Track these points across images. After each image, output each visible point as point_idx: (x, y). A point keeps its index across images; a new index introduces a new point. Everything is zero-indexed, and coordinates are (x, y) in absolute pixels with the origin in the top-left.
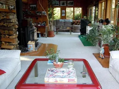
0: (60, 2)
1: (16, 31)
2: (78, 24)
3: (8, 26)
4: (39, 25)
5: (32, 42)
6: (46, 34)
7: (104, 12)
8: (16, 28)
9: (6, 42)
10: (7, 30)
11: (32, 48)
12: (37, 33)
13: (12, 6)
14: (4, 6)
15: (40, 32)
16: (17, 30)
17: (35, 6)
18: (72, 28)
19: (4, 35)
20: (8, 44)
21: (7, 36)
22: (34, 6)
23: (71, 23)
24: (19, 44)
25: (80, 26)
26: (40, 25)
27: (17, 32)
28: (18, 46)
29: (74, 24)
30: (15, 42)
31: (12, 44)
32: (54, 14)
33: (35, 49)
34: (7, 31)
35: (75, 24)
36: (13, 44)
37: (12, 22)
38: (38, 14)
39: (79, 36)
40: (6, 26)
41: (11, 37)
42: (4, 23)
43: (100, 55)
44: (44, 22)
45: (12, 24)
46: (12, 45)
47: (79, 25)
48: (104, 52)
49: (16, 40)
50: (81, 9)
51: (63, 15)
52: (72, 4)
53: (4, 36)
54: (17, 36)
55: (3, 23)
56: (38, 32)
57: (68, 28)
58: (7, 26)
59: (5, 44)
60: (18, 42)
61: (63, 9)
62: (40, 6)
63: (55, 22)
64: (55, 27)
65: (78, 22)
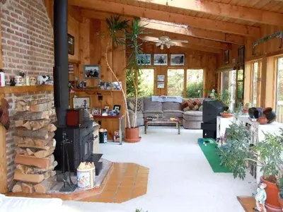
0: (152, 57)
1: (51, 138)
2: (196, 107)
3: (34, 129)
4: (105, 114)
5: (88, 166)
6: (120, 135)
7: (258, 85)
8: (52, 131)
9: (25, 166)
10: (31, 138)
11: (88, 179)
12: (100, 133)
13: (44, 77)
14: (27, 78)
15: (106, 130)
16: (53, 135)
17: (97, 68)
18: (181, 118)
19: (21, 148)
20: (29, 170)
21: (30, 152)
22: (93, 69)
23: (178, 106)
24: (56, 169)
25: (200, 113)
26: (108, 113)
27: (54, 140)
28: (54, 173)
29: (185, 109)
30: (48, 165)
31: (39, 170)
32: (139, 84)
33: (95, 183)
34: (30, 140)
35: (188, 107)
36: (44, 170)
37: (44, 119)
38: (102, 87)
39: (200, 141)
40: (29, 128)
41: (38, 155)
42: (25, 122)
43: (257, 204)
44: (115, 106)
45: (43, 123)
46: (40, 173)
47: (198, 110)
48: (265, 199)
49: (50, 161)
50: (201, 71)
51: (161, 86)
52: (181, 61)
53: (21, 150)
54: (54, 149)
55: (22, 122)
56: (102, 130)
57: (172, 119)
58: (32, 128)
59: (23, 172)
60: (53, 164)
61: (161, 71)
62: (108, 70)
63: (142, 102)
64: (142, 116)
65: (195, 104)
